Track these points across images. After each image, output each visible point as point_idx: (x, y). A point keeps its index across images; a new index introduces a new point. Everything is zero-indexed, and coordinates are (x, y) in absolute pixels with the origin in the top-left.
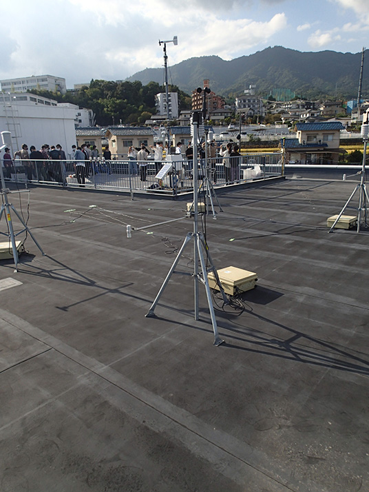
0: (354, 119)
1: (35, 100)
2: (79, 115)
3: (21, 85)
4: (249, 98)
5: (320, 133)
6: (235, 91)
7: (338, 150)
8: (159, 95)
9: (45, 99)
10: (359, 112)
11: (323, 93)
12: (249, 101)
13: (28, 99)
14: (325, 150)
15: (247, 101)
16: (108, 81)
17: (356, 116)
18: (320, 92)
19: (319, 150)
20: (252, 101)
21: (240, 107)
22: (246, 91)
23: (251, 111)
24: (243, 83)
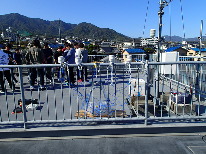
4: (9, 33)
12: (10, 34)
15: (9, 34)
20: (11, 35)
22: (7, 30)
23: (12, 39)
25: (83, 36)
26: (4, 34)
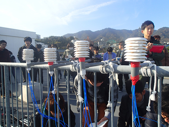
2: (44, 46)
8: (72, 40)
16: (55, 36)
21: (99, 45)
22: (101, 40)
23: (103, 46)
26: (99, 43)
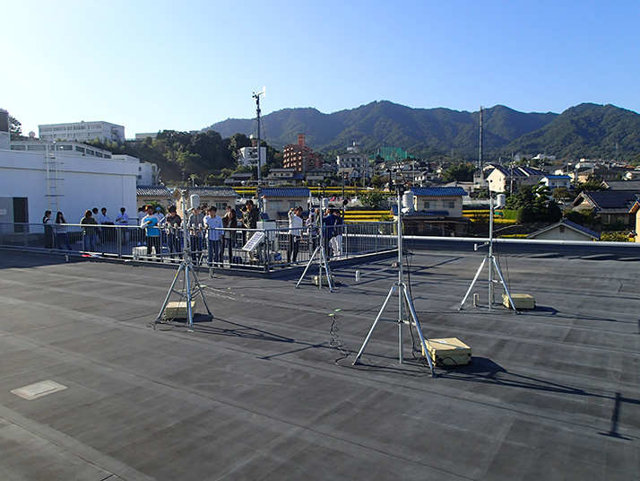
0: (477, 183)
1: (83, 150)
2: (140, 169)
3: (66, 132)
5: (439, 199)
6: (335, 148)
7: (461, 219)
8: (243, 149)
9: (95, 150)
10: (482, 176)
11: (439, 154)
13: (74, 148)
14: (446, 219)
15: (351, 160)
16: (179, 131)
17: (479, 180)
18: (436, 153)
19: (439, 219)
20: (356, 160)
21: (342, 166)
22: (348, 149)
23: (355, 172)
24: (346, 139)
25: (576, 152)
26: (342, 160)
